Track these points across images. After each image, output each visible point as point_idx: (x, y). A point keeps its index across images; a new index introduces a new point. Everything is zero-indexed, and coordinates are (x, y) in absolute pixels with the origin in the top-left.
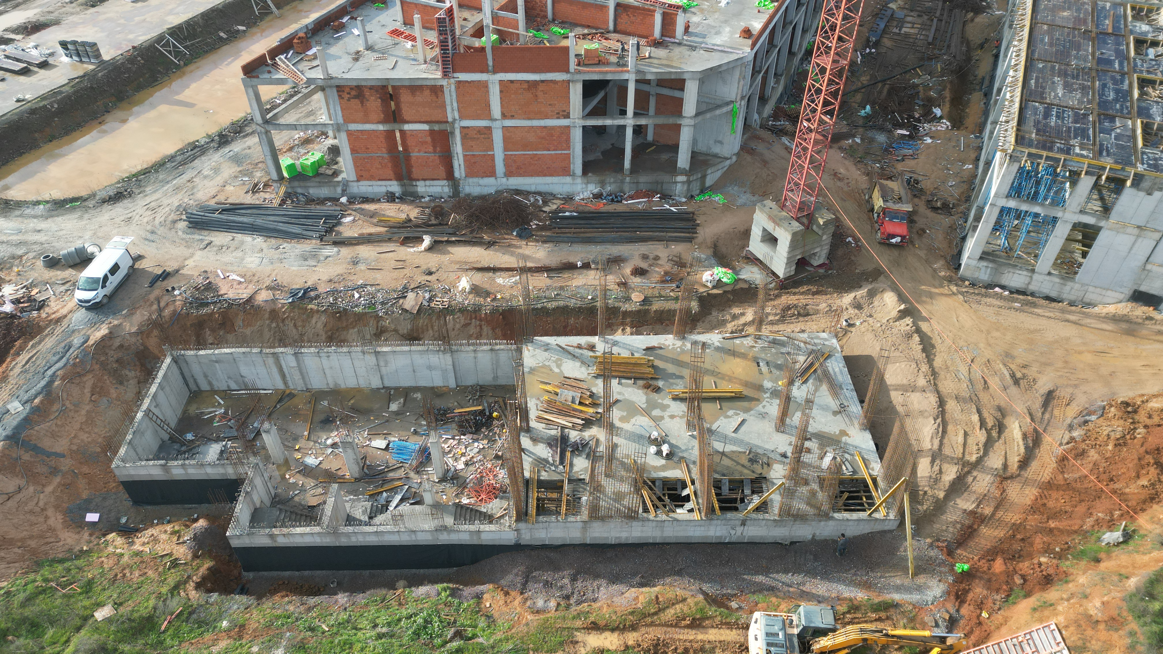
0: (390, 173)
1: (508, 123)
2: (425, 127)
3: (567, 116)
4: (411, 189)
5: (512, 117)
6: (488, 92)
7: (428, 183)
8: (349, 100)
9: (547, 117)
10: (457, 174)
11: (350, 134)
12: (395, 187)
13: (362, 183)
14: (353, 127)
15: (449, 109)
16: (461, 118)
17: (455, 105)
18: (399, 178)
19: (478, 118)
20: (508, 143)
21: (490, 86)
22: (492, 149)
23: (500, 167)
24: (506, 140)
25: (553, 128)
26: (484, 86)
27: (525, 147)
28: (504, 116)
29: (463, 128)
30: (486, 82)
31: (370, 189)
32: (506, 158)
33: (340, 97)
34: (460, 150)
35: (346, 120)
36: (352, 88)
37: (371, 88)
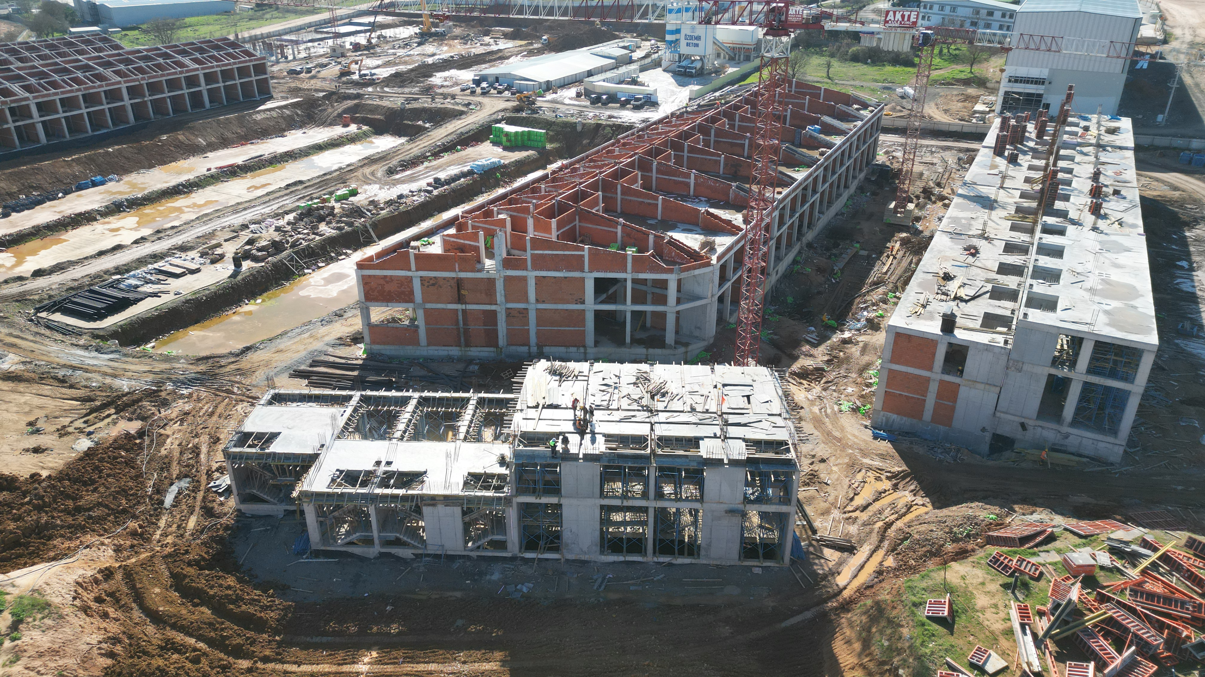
0: (451, 341)
1: (541, 306)
2: (481, 307)
3: (583, 302)
4: (466, 353)
5: (543, 302)
6: (527, 284)
7: (479, 349)
8: (428, 286)
9: (568, 303)
10: (500, 343)
11: (426, 311)
12: (454, 352)
13: (430, 348)
14: (429, 306)
15: (498, 295)
16: (507, 301)
17: (503, 292)
18: (458, 345)
19: (519, 302)
20: (540, 321)
21: (529, 280)
22: (528, 325)
23: (533, 339)
24: (538, 318)
25: (573, 311)
26: (524, 279)
27: (552, 324)
28: (537, 301)
29: (507, 309)
30: (526, 277)
31: (436, 353)
32: (538, 333)
33: (422, 284)
34: (504, 325)
35: (425, 301)
36: (431, 278)
37: (444, 279)
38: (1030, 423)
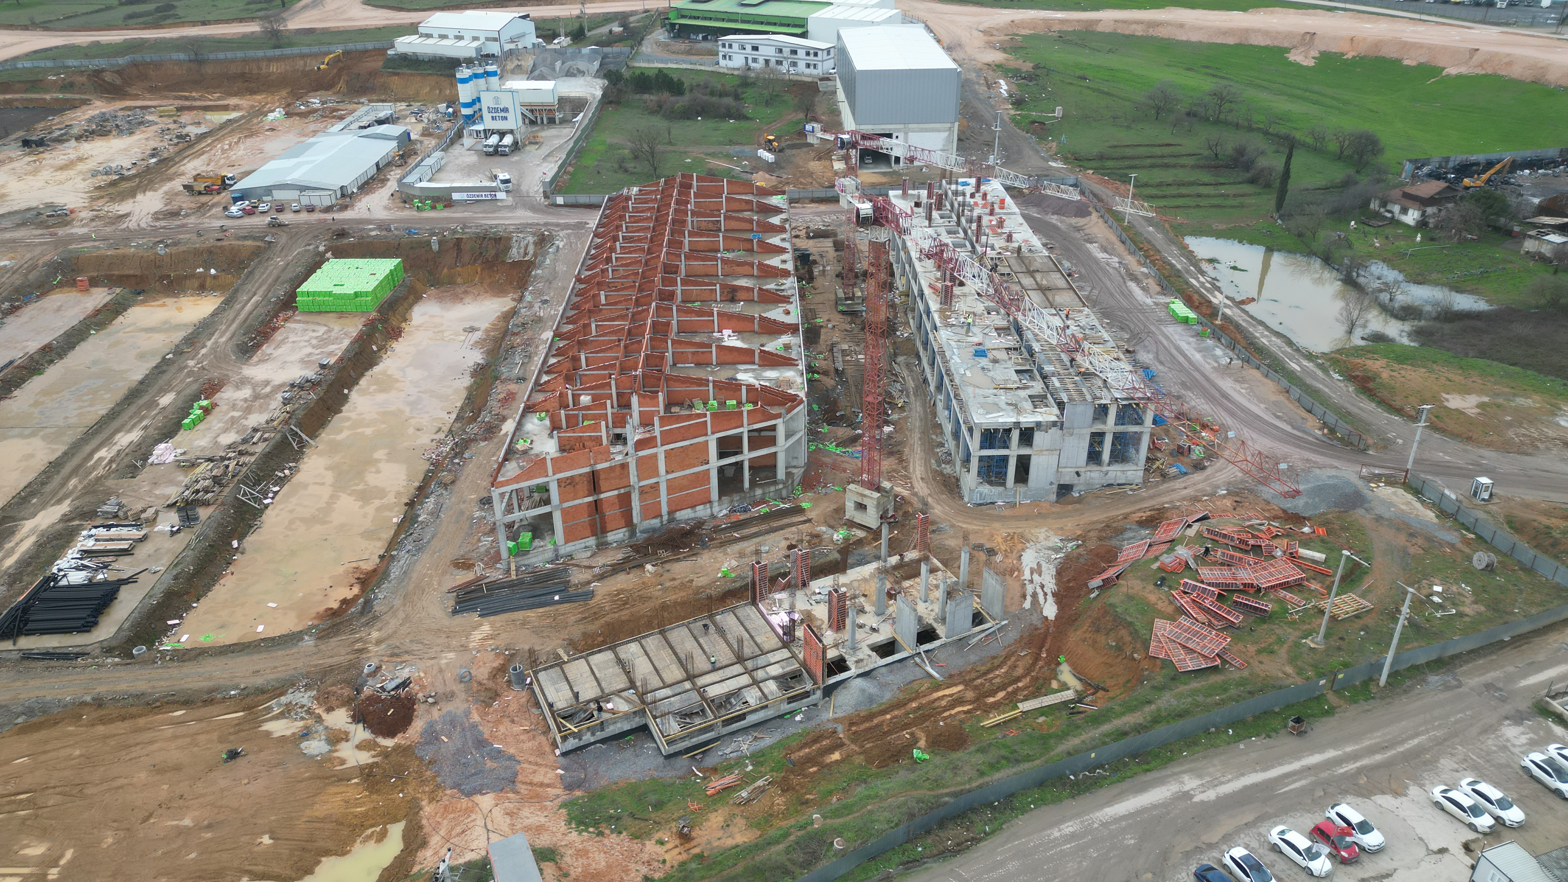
0: (588, 532)
1: (670, 476)
2: (616, 492)
3: (708, 463)
4: (604, 540)
5: (672, 472)
6: (657, 459)
7: (614, 532)
8: (565, 487)
9: (694, 466)
10: (635, 521)
11: (563, 511)
12: (592, 541)
13: (567, 545)
14: (566, 505)
15: (631, 476)
16: (639, 481)
17: (635, 473)
18: (594, 534)
19: (650, 478)
20: (670, 489)
21: (659, 455)
22: (659, 497)
23: (665, 509)
24: (668, 488)
25: (699, 473)
26: (655, 456)
27: (681, 490)
28: (667, 472)
29: (640, 487)
30: (656, 453)
31: (573, 548)
32: (669, 502)
33: (559, 486)
34: (638, 503)
35: (562, 501)
36: (567, 478)
37: (580, 475)
38: (1081, 470)
